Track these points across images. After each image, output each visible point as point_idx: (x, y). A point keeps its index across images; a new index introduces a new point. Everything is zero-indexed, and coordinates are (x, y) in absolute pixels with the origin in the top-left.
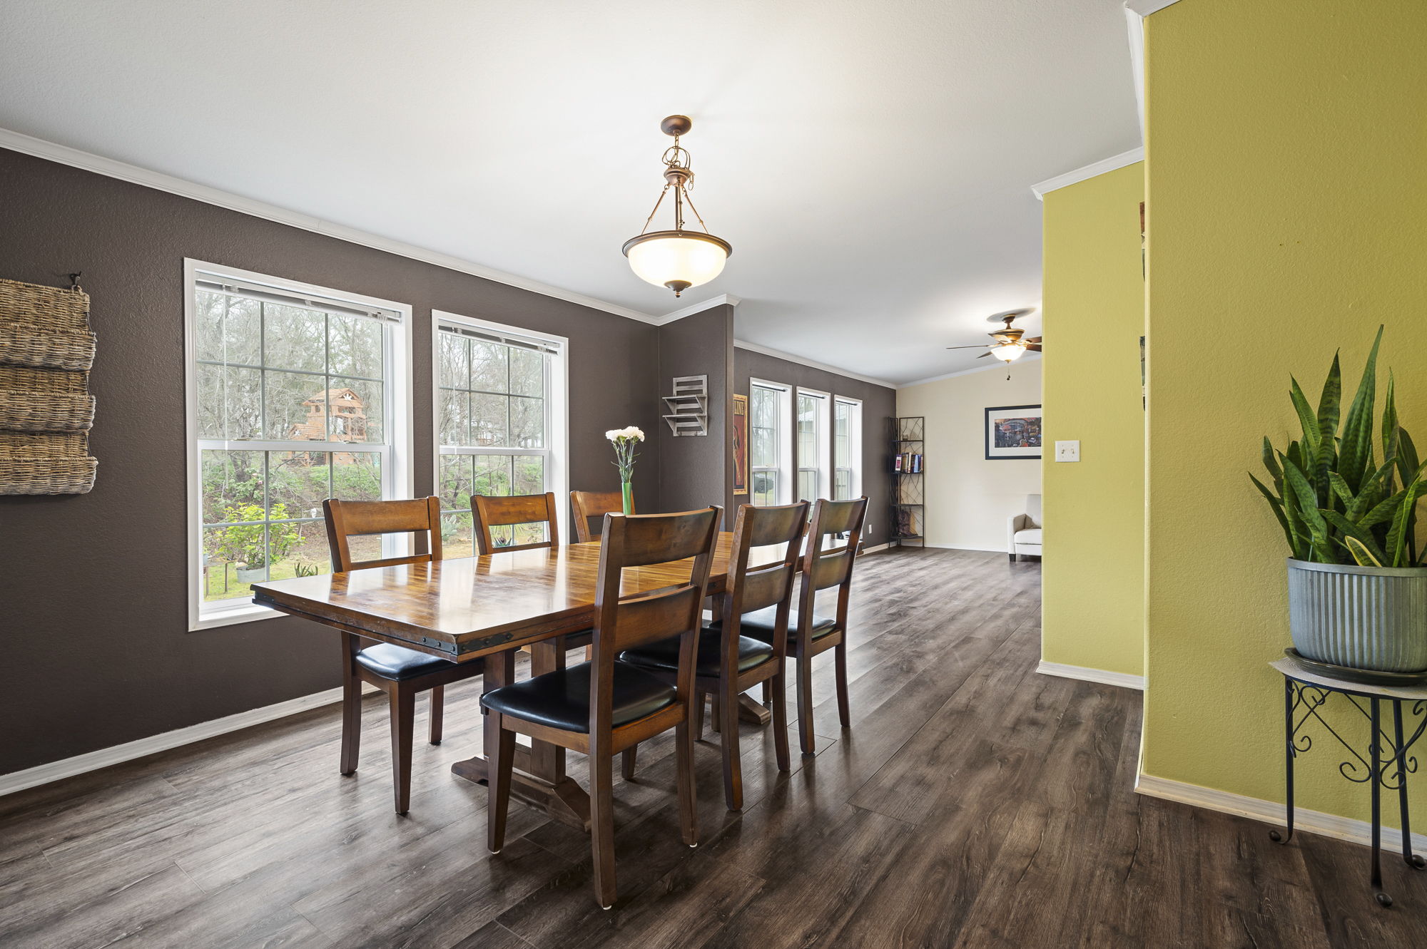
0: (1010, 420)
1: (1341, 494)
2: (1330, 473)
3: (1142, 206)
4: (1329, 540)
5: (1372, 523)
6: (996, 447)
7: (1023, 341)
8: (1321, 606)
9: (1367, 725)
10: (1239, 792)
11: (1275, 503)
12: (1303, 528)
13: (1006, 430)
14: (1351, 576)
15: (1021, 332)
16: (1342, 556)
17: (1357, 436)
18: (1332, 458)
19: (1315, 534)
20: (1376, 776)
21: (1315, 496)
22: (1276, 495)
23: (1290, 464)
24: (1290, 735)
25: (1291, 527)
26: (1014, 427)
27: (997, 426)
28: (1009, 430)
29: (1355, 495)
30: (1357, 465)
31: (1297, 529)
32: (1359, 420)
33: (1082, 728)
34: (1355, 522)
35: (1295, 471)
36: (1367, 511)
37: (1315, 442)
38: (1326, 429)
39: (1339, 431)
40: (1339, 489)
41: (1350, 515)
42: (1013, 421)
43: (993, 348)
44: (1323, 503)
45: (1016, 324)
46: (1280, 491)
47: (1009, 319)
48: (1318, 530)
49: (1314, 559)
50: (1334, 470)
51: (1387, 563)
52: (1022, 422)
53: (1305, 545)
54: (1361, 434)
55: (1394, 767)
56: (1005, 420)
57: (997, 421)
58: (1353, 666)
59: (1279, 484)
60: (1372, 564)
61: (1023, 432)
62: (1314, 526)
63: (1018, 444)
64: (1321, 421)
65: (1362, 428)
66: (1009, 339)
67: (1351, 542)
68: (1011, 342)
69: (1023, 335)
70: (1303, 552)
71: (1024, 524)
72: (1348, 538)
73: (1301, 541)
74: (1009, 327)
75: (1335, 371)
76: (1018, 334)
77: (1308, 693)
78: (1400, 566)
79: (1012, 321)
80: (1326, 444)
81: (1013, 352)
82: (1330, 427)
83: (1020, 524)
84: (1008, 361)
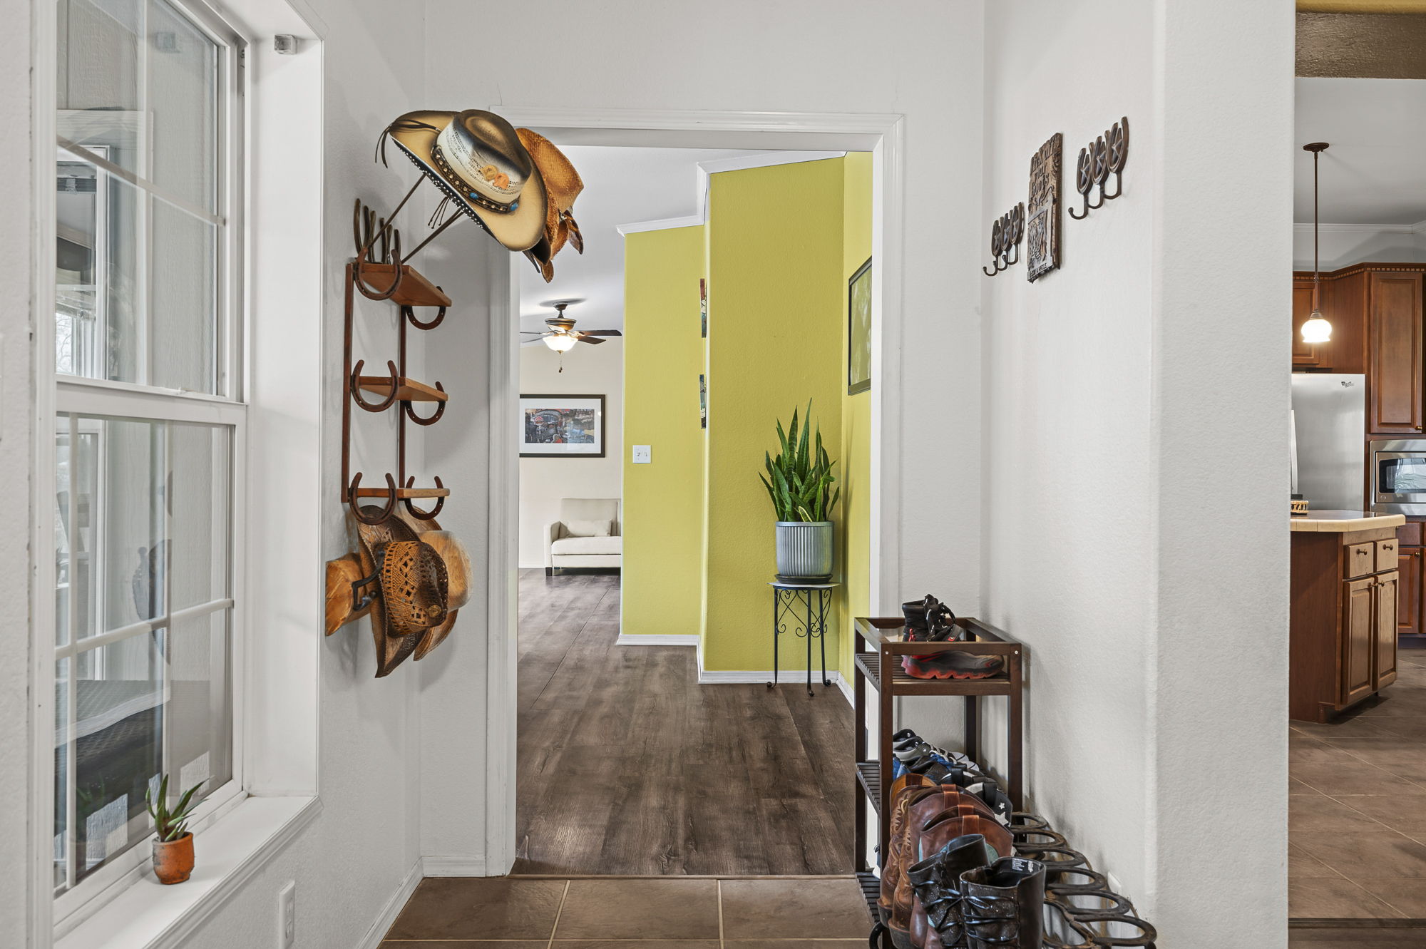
0: (542, 410)
1: (798, 484)
2: (793, 472)
3: (702, 282)
4: (793, 510)
5: (809, 499)
6: (526, 442)
7: (575, 333)
8: (790, 546)
9: (806, 609)
10: (752, 669)
11: (771, 490)
12: (782, 505)
13: (537, 422)
14: (801, 527)
15: (573, 322)
16: (797, 518)
17: (803, 453)
18: (794, 464)
19: (787, 506)
20: (809, 631)
21: (787, 486)
22: (771, 486)
23: (777, 468)
24: (776, 624)
25: (777, 503)
26: (546, 419)
27: (528, 417)
28: (541, 422)
29: (803, 484)
30: (804, 468)
31: (780, 505)
32: (804, 445)
33: (660, 665)
34: (803, 499)
35: (779, 471)
36: (808, 491)
37: (787, 456)
38: (792, 449)
39: (797, 449)
40: (797, 482)
41: (801, 495)
42: (546, 412)
43: (547, 336)
44: (791, 489)
45: (569, 313)
46: (773, 483)
47: (561, 306)
48: (788, 503)
49: (787, 521)
50: (795, 471)
51: (814, 520)
52: (556, 413)
53: (783, 513)
54: (805, 452)
55: (818, 625)
56: (537, 410)
57: (528, 412)
58: (801, 575)
59: (772, 479)
60: (809, 521)
61: (556, 426)
62: (786, 501)
63: (551, 439)
64: (789, 444)
65: (805, 449)
66: (562, 329)
67: (801, 510)
68: (565, 332)
69: (575, 324)
70: (782, 517)
71: (560, 532)
72: (800, 507)
73: (781, 510)
74: (561, 316)
75: (795, 417)
76: (570, 324)
77: (784, 593)
78: (819, 521)
79: (564, 309)
80: (792, 456)
81: (564, 342)
82: (793, 448)
83: (556, 532)
84: (560, 352)
